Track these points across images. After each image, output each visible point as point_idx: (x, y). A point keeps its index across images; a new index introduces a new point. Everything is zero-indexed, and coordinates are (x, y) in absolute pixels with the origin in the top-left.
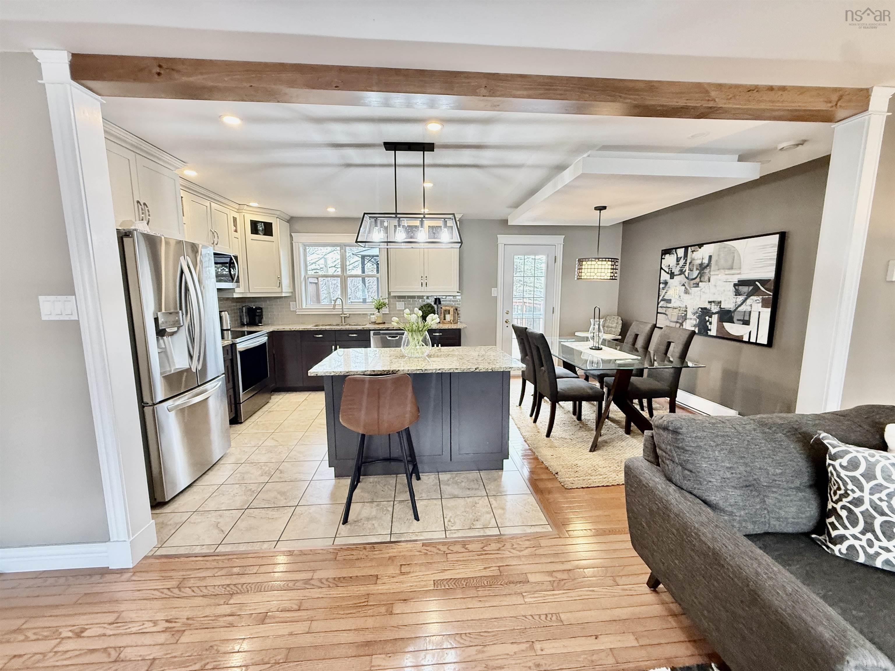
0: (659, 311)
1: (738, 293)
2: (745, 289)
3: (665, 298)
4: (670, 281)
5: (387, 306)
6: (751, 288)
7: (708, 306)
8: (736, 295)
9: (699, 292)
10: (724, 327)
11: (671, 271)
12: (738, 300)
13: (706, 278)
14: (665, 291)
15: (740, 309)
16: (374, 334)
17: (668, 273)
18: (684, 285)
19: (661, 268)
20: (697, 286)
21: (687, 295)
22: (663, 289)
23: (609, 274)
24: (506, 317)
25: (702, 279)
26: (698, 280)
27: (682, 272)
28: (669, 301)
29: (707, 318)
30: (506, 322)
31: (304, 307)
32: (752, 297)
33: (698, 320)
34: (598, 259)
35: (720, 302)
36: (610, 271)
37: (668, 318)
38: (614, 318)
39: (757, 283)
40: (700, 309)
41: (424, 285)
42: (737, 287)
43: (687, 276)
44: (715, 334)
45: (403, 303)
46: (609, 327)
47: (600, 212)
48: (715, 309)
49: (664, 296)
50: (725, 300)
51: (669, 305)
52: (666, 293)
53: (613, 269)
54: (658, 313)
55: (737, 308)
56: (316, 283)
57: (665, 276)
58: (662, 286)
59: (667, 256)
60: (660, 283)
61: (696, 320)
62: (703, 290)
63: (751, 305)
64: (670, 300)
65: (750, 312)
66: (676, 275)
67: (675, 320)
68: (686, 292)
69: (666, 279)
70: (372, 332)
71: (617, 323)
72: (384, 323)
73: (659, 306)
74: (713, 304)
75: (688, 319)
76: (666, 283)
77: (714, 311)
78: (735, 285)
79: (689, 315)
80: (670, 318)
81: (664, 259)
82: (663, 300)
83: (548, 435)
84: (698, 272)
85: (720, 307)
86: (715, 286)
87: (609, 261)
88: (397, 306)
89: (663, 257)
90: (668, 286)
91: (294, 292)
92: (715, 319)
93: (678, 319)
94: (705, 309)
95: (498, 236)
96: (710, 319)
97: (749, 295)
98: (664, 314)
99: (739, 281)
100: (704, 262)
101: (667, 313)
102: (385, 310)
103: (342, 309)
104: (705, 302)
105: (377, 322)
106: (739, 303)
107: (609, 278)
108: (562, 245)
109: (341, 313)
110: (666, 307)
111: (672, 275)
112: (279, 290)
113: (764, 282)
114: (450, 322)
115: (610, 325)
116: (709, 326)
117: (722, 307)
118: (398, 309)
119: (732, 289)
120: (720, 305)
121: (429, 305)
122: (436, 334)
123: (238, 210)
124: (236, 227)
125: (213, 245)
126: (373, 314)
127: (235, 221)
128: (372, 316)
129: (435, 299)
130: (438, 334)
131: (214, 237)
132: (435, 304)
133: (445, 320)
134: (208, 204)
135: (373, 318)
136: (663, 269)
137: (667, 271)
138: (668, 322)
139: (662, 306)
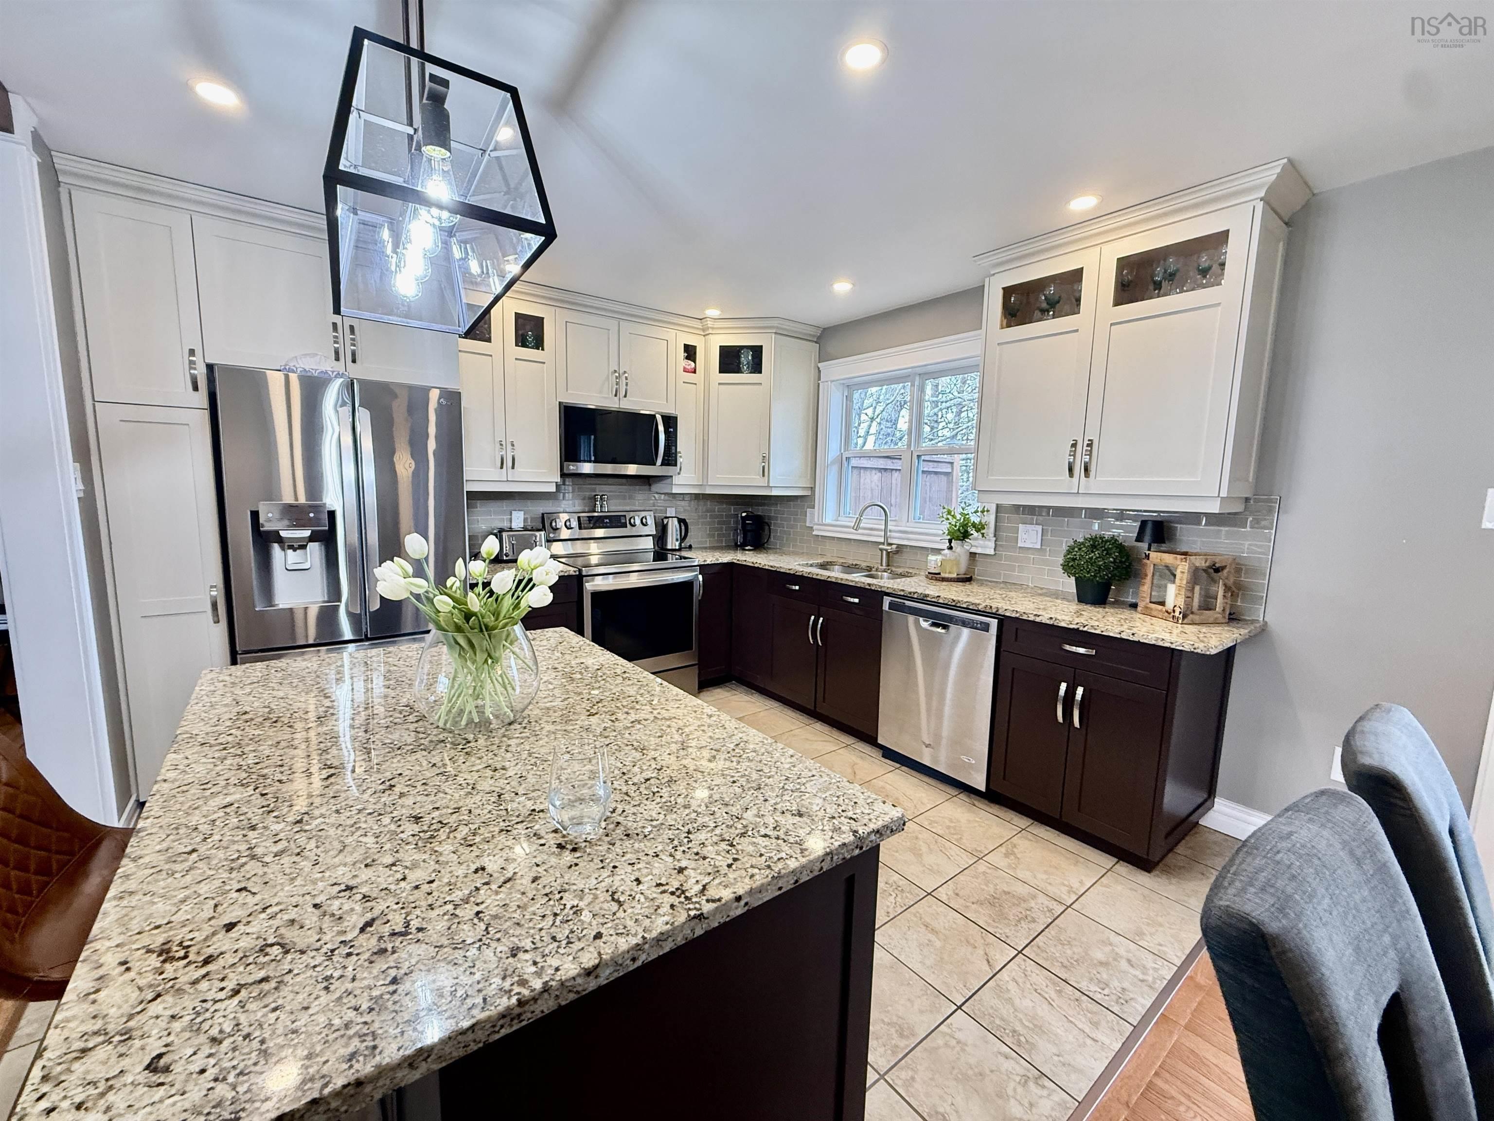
5: (989, 533)
16: (892, 606)
31: (828, 521)
41: (1078, 469)
45: (1039, 528)
70: (887, 600)
72: (968, 580)
88: (1021, 534)
91: (812, 489)
102: (982, 545)
103: (885, 531)
105: (943, 575)
109: (882, 540)
112: (763, 482)
118: (1020, 544)
121: (1096, 543)
122: (1074, 649)
123: (704, 330)
124: (695, 362)
125: (616, 399)
126: (938, 551)
127: (690, 352)
128: (932, 558)
129: (1144, 524)
130: (1082, 650)
131: (617, 384)
132: (1139, 539)
133: (1162, 603)
134: (612, 324)
135: (934, 561)
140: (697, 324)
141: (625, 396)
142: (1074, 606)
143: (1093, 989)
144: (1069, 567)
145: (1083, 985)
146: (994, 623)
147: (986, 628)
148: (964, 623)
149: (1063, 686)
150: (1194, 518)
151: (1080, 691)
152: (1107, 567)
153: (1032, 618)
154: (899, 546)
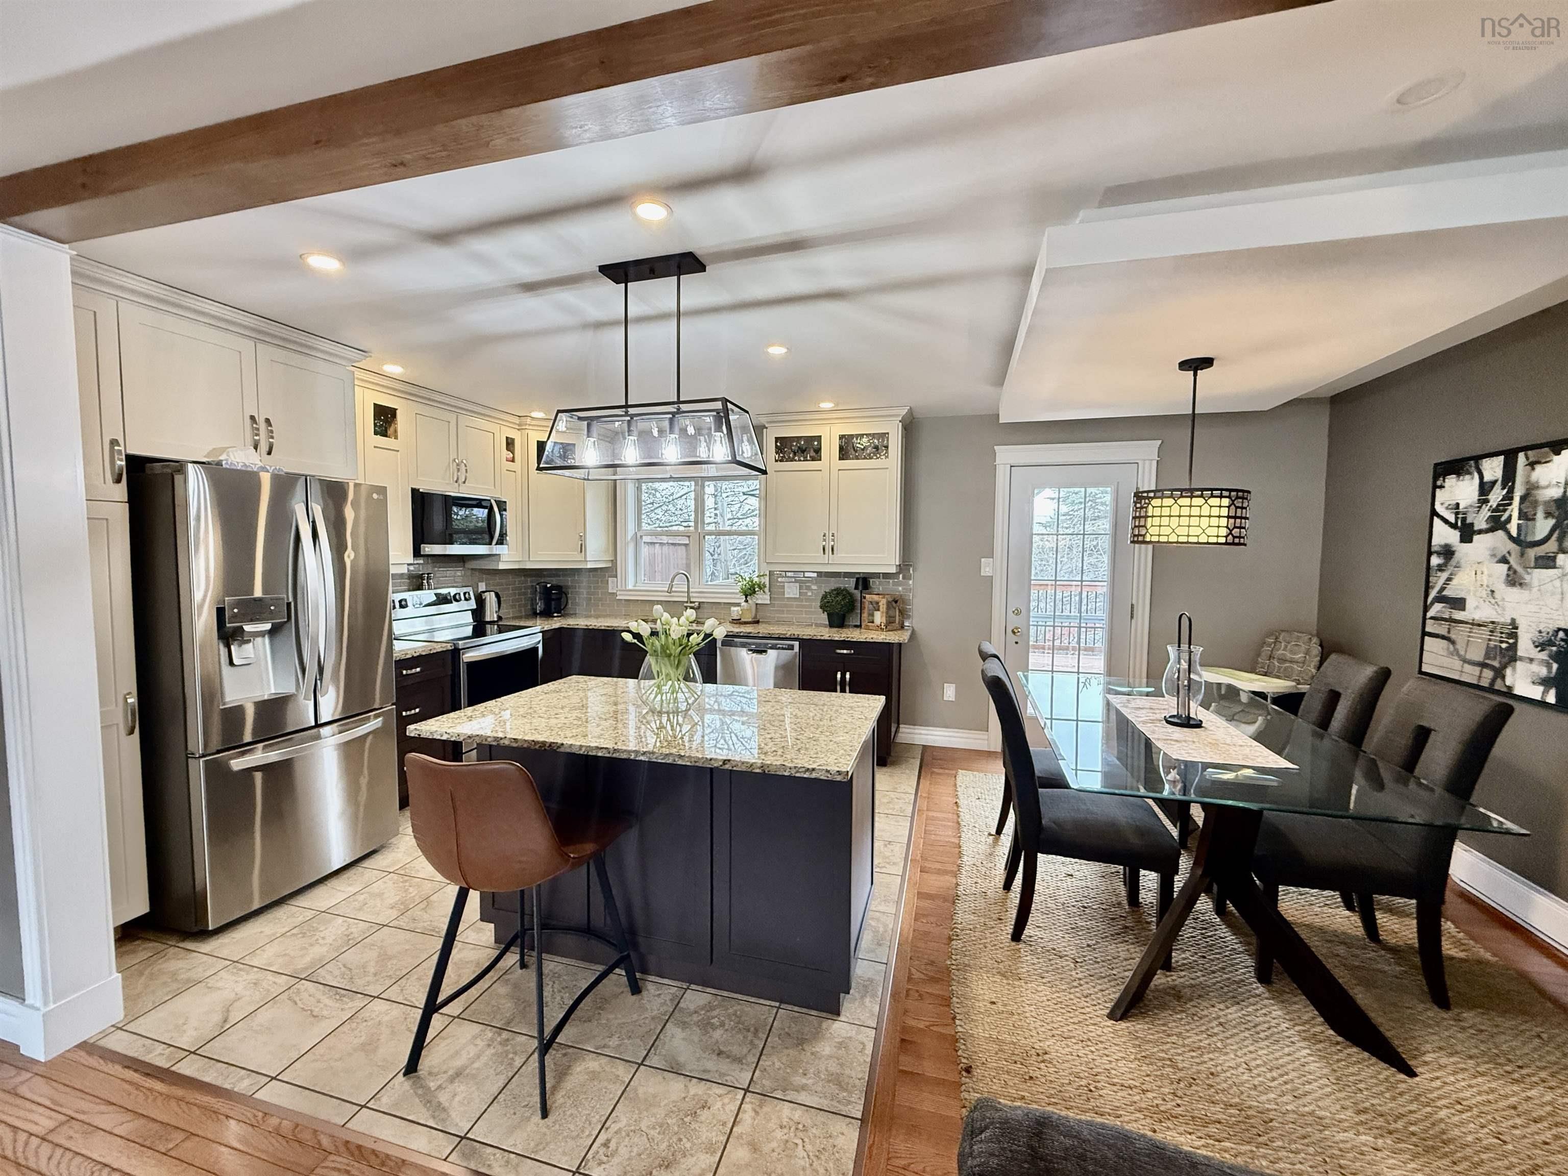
0: (1428, 629)
3: (1444, 593)
4: (1463, 550)
5: (767, 590)
9: (1557, 583)
11: (1464, 519)
14: (1444, 576)
16: (724, 644)
17: (1454, 526)
18: (1504, 561)
19: (1434, 513)
20: (1549, 563)
21: (1517, 589)
22: (1441, 568)
23: (1224, 532)
24: (1014, 621)
25: (1565, 545)
26: (1551, 546)
27: (1497, 524)
28: (1459, 603)
30: (1014, 632)
31: (630, 587)
34: (1192, 490)
36: (1224, 521)
37: (1457, 651)
38: (1298, 638)
41: (828, 549)
43: (1514, 535)
45: (798, 584)
46: (1285, 661)
47: (1195, 375)
49: (1443, 589)
51: (1458, 615)
52: (1449, 579)
53: (1235, 517)
54: (1424, 634)
56: (686, 545)
57: (1443, 534)
58: (1435, 561)
59: (1451, 481)
60: (1430, 554)
64: (1464, 601)
66: (1480, 532)
67: (1480, 659)
68: (1514, 580)
69: (1449, 541)
71: (1307, 652)
72: (758, 622)
73: (1429, 615)
75: (1522, 659)
76: (1448, 552)
79: (1526, 648)
80: (1462, 653)
81: (1442, 487)
82: (1440, 599)
83: (1017, 936)
84: (1552, 522)
87: (1212, 496)
88: (786, 590)
89: (1439, 483)
90: (1453, 562)
91: (614, 562)
93: (1488, 657)
95: (996, 447)
98: (1443, 637)
101: (1453, 636)
102: (763, 598)
103: (688, 592)
105: (743, 620)
107: (1223, 540)
108: (1155, 463)
109: (686, 600)
110: (1451, 620)
111: (1467, 533)
112: (580, 557)
114: (879, 628)
115: (1289, 655)
118: (786, 596)
121: (838, 592)
122: (842, 651)
123: (519, 425)
124: (513, 453)
125: (456, 485)
126: (738, 605)
127: (510, 443)
128: (733, 608)
129: (858, 579)
130: (845, 652)
131: (458, 470)
132: (856, 588)
133: (873, 622)
134: (452, 418)
135: (735, 611)
136: (1439, 516)
137: (1452, 520)
138: (1457, 664)
139: (1438, 615)
140: (517, 420)
141: (464, 482)
142: (827, 629)
143: (890, 811)
144: (823, 607)
145: (886, 812)
146: (796, 644)
147: (791, 648)
148: (773, 647)
149: (839, 676)
150: (876, 575)
151: (848, 676)
152: (846, 605)
153: (819, 638)
154: (700, 603)
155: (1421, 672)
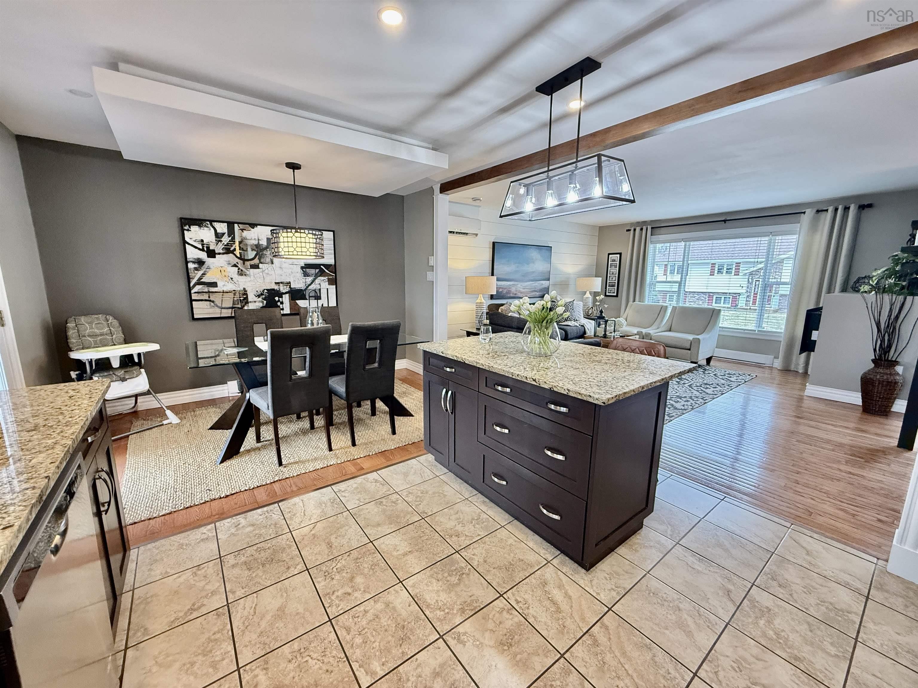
0: (193, 298)
1: (306, 275)
2: (312, 271)
4: (208, 261)
6: (317, 270)
7: (276, 287)
8: (304, 276)
9: (261, 274)
10: (297, 304)
11: (207, 247)
12: (307, 280)
13: (268, 260)
14: (200, 273)
15: (310, 287)
17: (203, 250)
18: (235, 266)
19: (185, 242)
20: (256, 267)
21: (244, 277)
25: (262, 261)
26: (256, 261)
27: (228, 250)
29: (277, 299)
32: (319, 278)
33: (265, 302)
35: (290, 283)
37: (215, 305)
39: (322, 267)
40: (266, 291)
42: (304, 270)
43: (239, 256)
44: (289, 312)
48: (283, 289)
49: (198, 279)
50: (294, 281)
51: (213, 290)
52: (204, 274)
54: (191, 301)
55: (308, 287)
57: (196, 254)
58: (192, 265)
59: (194, 228)
60: (188, 262)
61: (263, 302)
62: (266, 271)
63: (320, 284)
64: (216, 283)
65: (320, 290)
66: (219, 254)
67: (231, 306)
68: (241, 273)
69: (199, 257)
71: (110, 326)
73: (193, 291)
74: (281, 285)
75: (250, 302)
76: (199, 262)
77: (284, 291)
78: (302, 268)
79: (251, 297)
80: (218, 305)
81: (186, 230)
82: (198, 283)
84: (255, 253)
85: (290, 287)
86: (280, 268)
89: (184, 228)
90: (203, 266)
92: (286, 299)
93: (234, 304)
94: (273, 290)
96: (281, 299)
97: (316, 276)
98: (206, 300)
99: (305, 265)
100: (261, 243)
101: (211, 299)
104: (271, 283)
106: (309, 283)
110: (209, 292)
111: (212, 254)
113: (327, 266)
116: (281, 306)
117: (292, 287)
119: (300, 270)
120: (290, 286)
136: (189, 244)
137: (201, 247)
138: (218, 310)
139: (200, 291)
155: (194, 319)
